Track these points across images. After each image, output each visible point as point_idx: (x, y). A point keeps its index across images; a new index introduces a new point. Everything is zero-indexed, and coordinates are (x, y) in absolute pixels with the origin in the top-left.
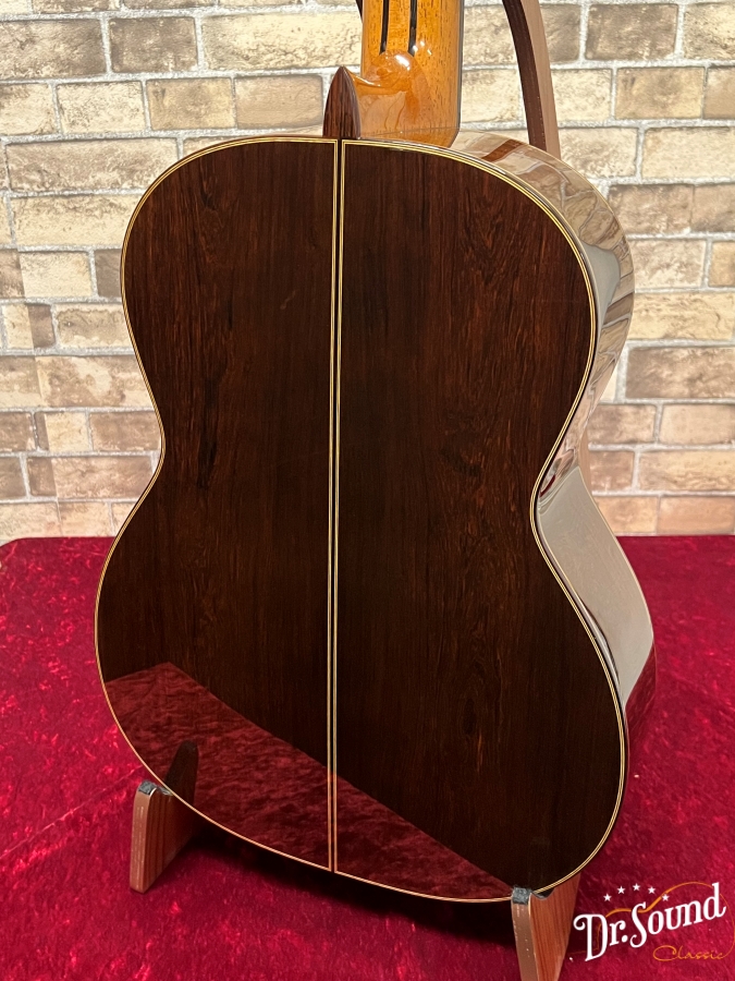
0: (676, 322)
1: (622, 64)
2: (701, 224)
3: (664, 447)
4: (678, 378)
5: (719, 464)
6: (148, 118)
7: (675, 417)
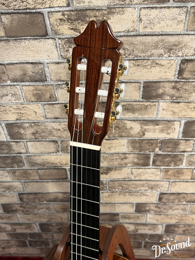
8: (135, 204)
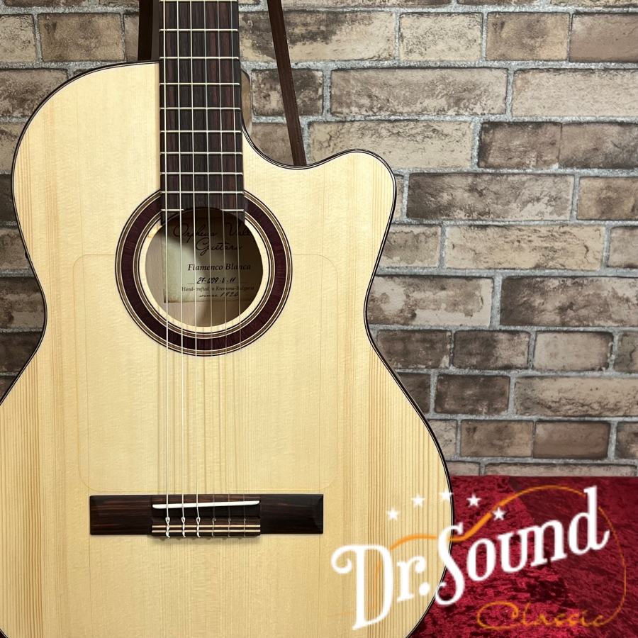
0: (547, 252)
1: (491, 9)
2: (569, 160)
3: (539, 374)
4: (549, 306)
5: (591, 390)
6: (39, 50)
7: (547, 344)
8: (408, 176)
